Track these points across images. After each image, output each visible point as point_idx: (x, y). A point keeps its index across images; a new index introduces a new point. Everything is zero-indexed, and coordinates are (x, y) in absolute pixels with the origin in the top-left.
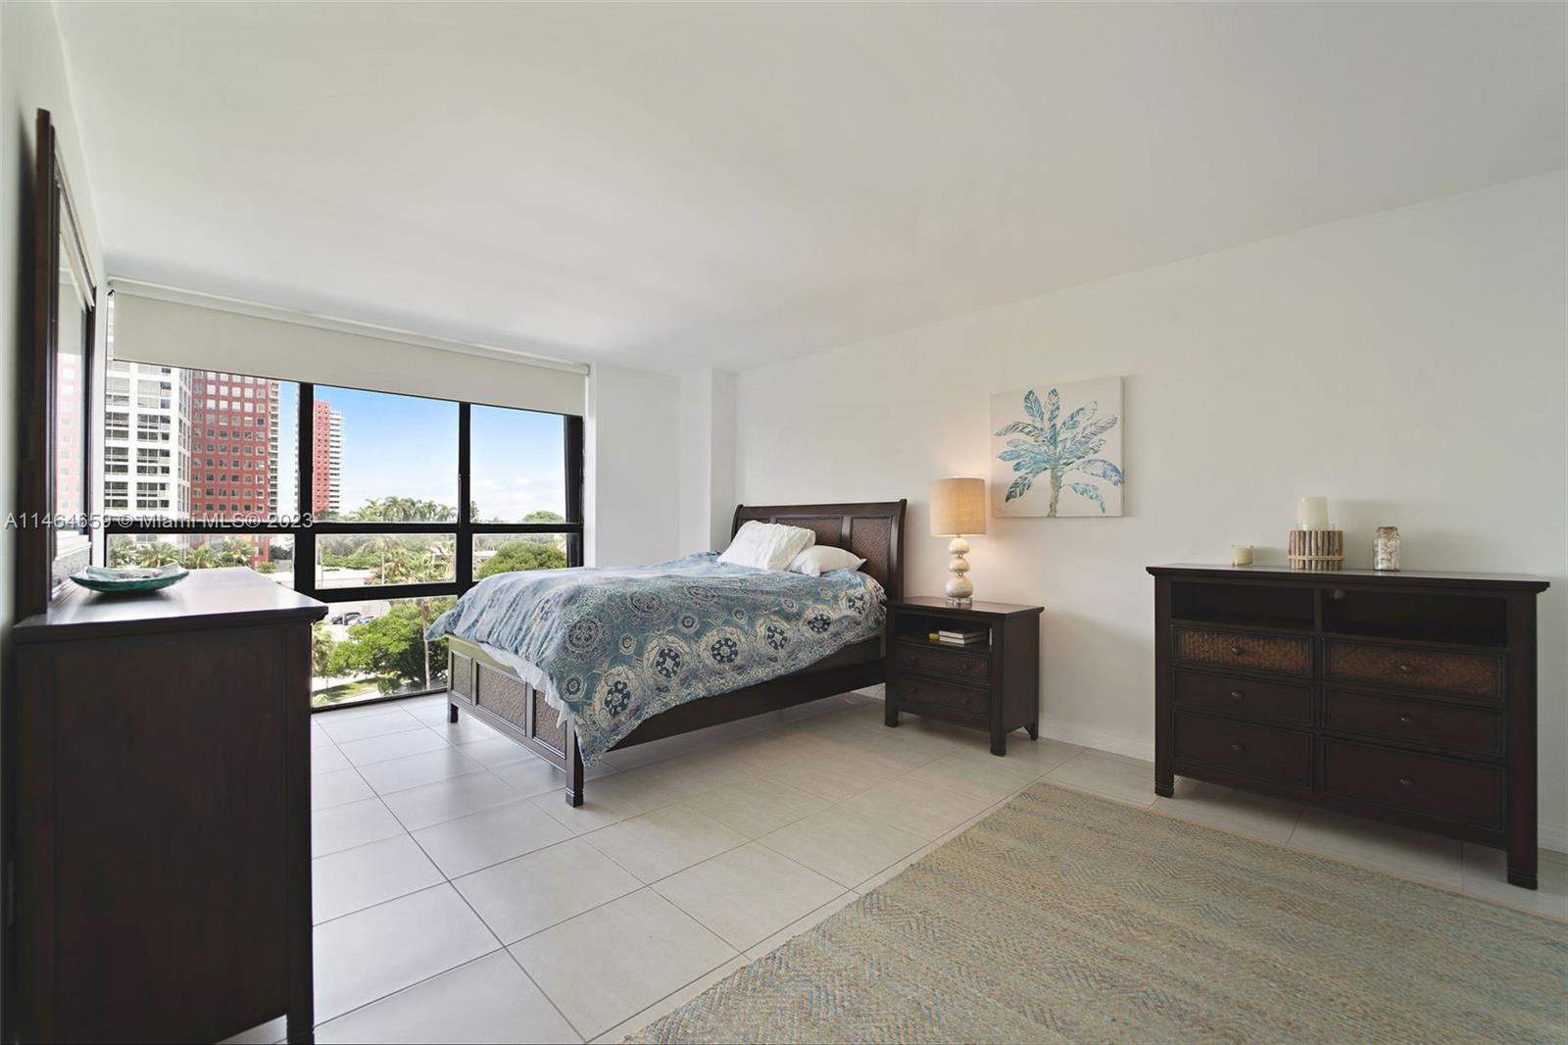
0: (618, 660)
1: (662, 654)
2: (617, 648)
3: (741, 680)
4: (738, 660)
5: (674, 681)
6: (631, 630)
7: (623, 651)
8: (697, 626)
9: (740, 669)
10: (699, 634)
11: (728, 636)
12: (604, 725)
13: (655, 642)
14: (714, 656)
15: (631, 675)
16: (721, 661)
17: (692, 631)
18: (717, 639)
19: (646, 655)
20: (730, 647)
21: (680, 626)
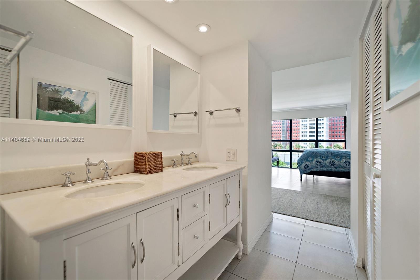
0: (307, 161)
1: (317, 161)
2: (308, 159)
3: (336, 170)
4: (335, 166)
5: (319, 166)
6: (311, 157)
7: (309, 159)
8: (325, 158)
9: (336, 167)
10: (326, 160)
11: (333, 161)
12: (303, 169)
13: (316, 159)
14: (330, 164)
15: (310, 163)
16: (331, 165)
17: (324, 159)
18: (330, 161)
19: (314, 161)
20: (333, 163)
21: (322, 157)
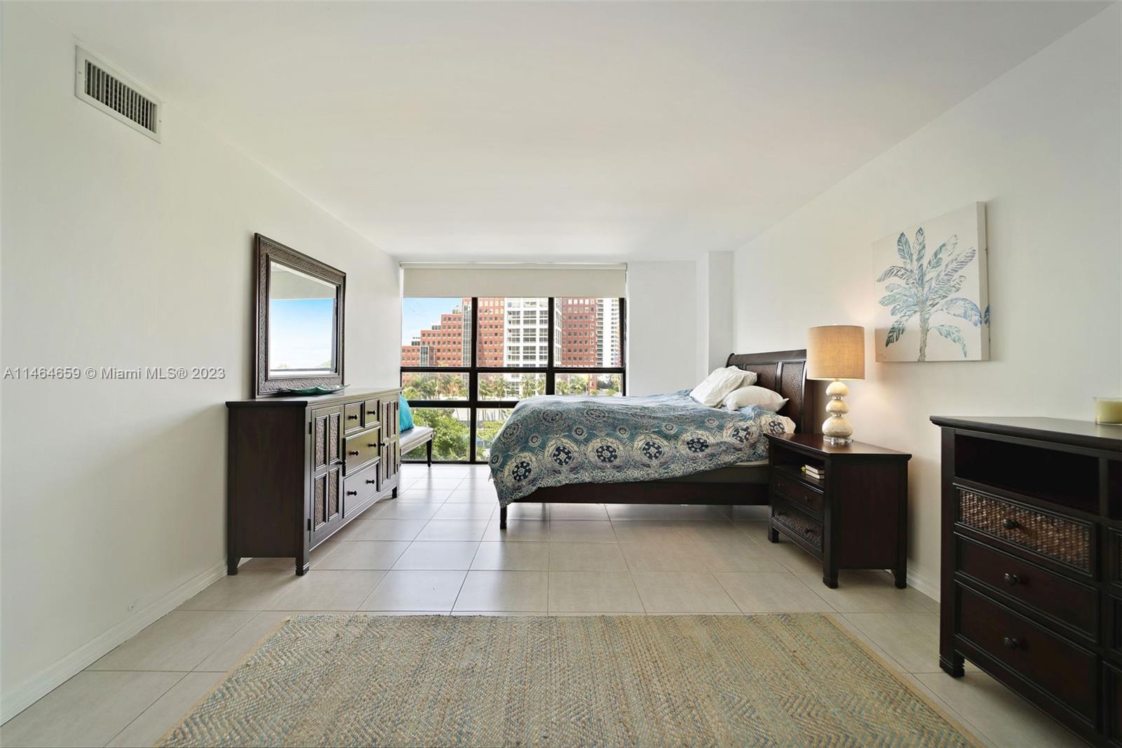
0: (523, 449)
1: (558, 449)
2: (527, 442)
3: (620, 476)
4: (617, 462)
5: (565, 468)
6: (539, 433)
7: (531, 444)
8: (585, 435)
9: (618, 468)
10: (587, 441)
11: (609, 444)
12: (509, 485)
13: (554, 442)
14: (599, 457)
15: (534, 459)
16: (604, 460)
17: (582, 438)
18: (600, 445)
19: (547, 449)
20: (611, 452)
21: (573, 433)
